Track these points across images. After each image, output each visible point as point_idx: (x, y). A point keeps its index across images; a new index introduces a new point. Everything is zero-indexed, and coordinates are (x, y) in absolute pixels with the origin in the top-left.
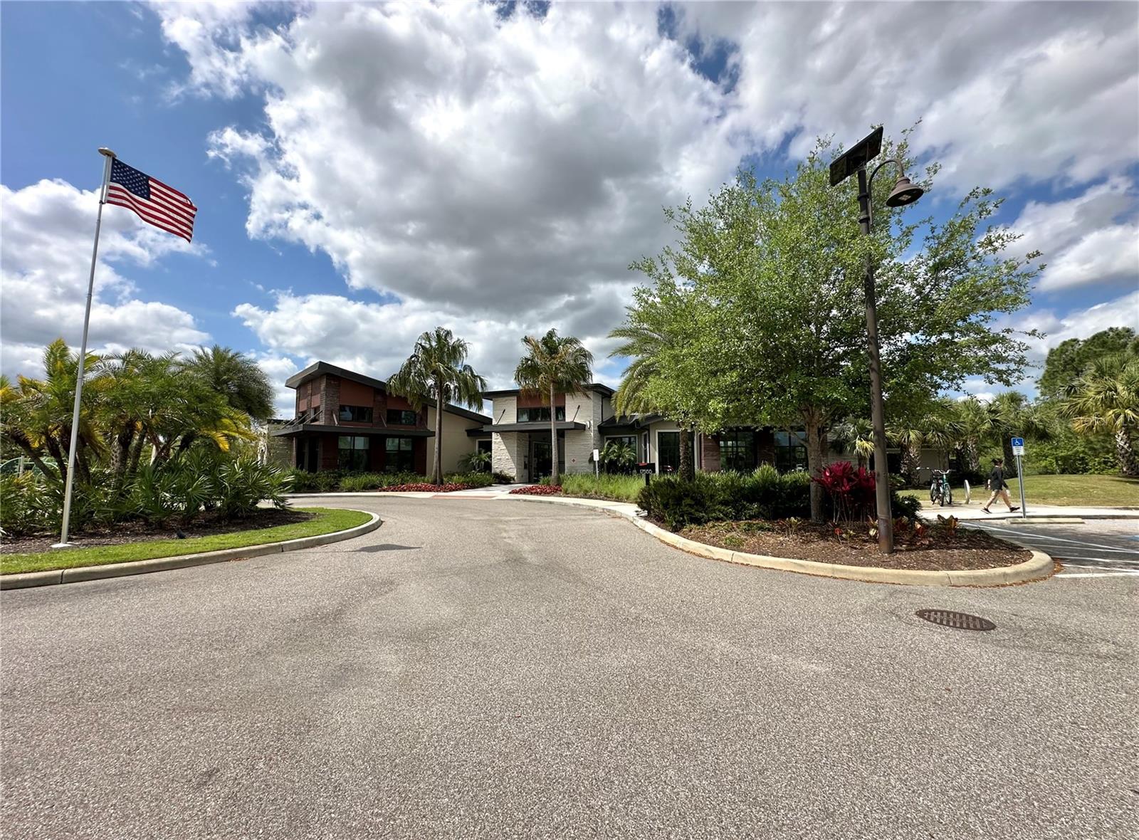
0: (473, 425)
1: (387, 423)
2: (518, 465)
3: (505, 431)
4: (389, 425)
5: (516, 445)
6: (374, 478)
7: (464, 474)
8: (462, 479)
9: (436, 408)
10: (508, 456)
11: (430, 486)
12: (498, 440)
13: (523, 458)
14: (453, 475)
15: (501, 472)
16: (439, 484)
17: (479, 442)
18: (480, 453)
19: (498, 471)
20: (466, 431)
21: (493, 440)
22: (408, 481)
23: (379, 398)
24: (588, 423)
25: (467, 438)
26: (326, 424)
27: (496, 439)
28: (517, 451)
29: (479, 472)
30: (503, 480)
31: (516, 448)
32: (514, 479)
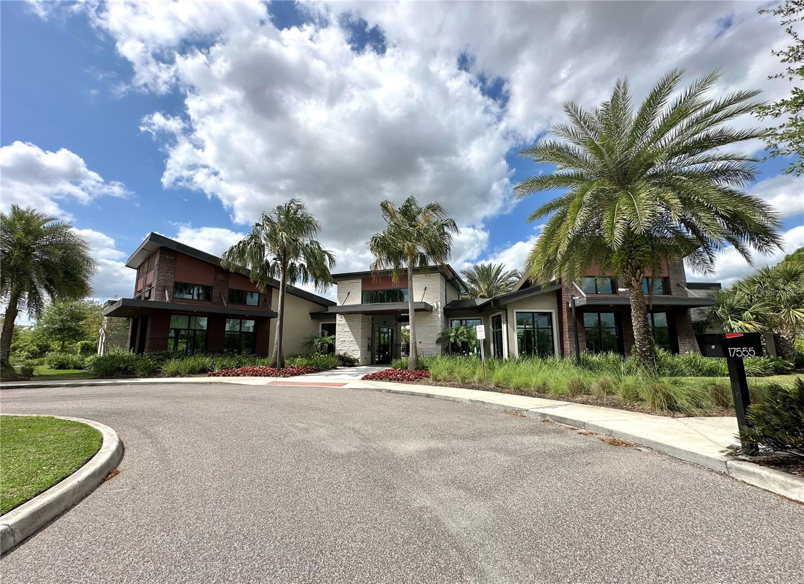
0: (317, 308)
1: (227, 303)
2: (362, 347)
3: (349, 313)
4: (229, 305)
5: (360, 327)
6: (207, 361)
7: (307, 356)
8: (305, 362)
9: (279, 289)
10: (352, 339)
11: (269, 370)
12: (343, 322)
13: (366, 340)
14: (296, 357)
15: (345, 354)
16: (280, 368)
17: (323, 325)
18: (323, 335)
19: (342, 353)
20: (310, 313)
21: (337, 322)
22: (245, 363)
23: (221, 277)
24: (435, 304)
25: (311, 320)
26: (157, 300)
27: (340, 321)
28: (362, 333)
29: (322, 353)
30: (348, 362)
31: (360, 330)
32: (358, 362)
